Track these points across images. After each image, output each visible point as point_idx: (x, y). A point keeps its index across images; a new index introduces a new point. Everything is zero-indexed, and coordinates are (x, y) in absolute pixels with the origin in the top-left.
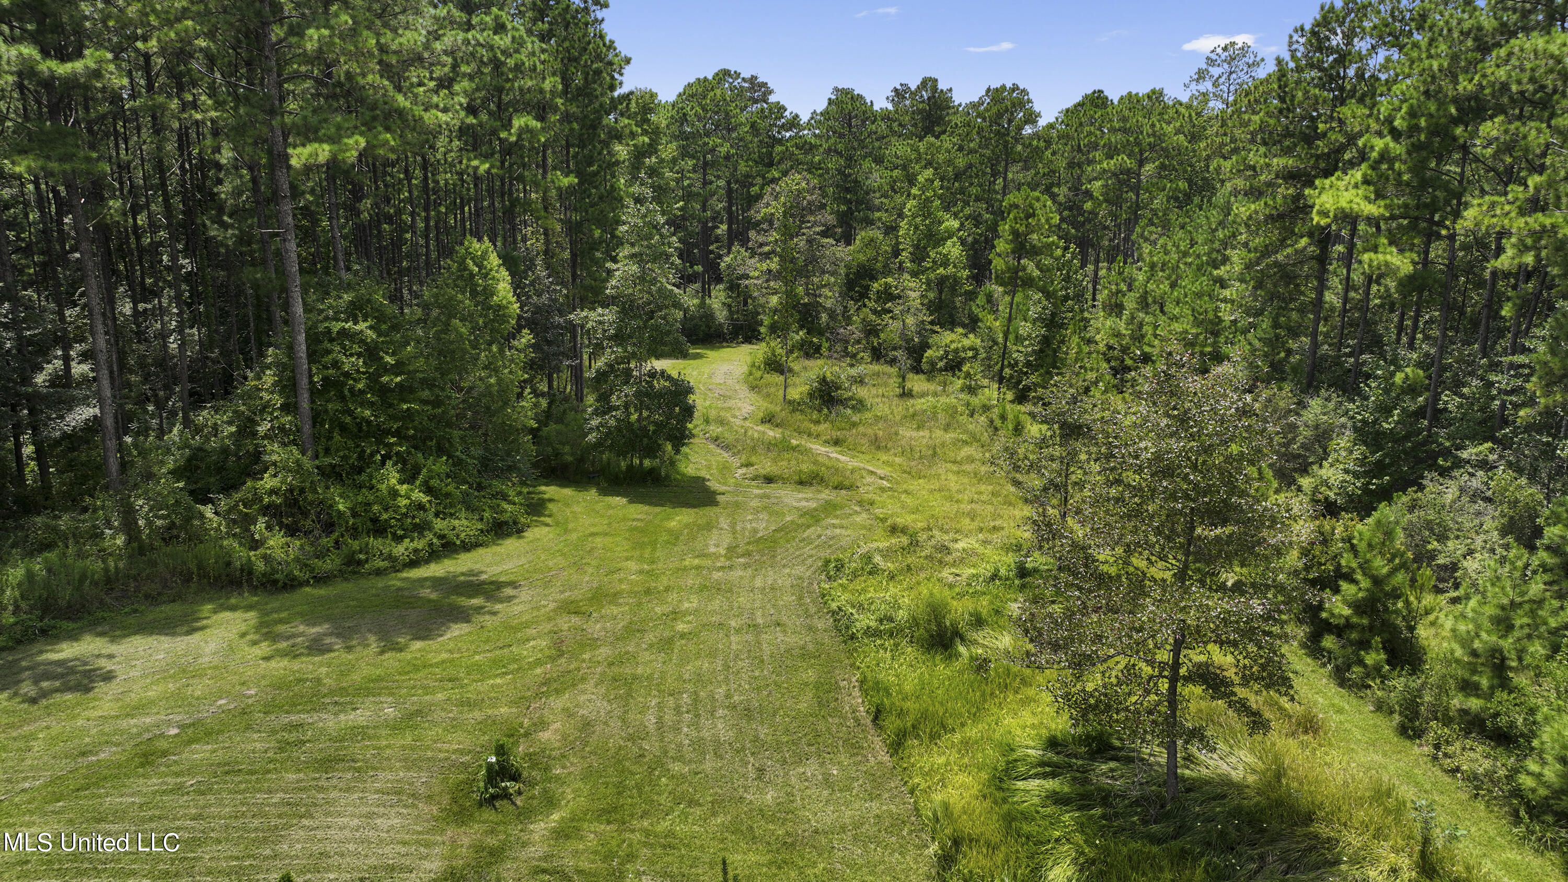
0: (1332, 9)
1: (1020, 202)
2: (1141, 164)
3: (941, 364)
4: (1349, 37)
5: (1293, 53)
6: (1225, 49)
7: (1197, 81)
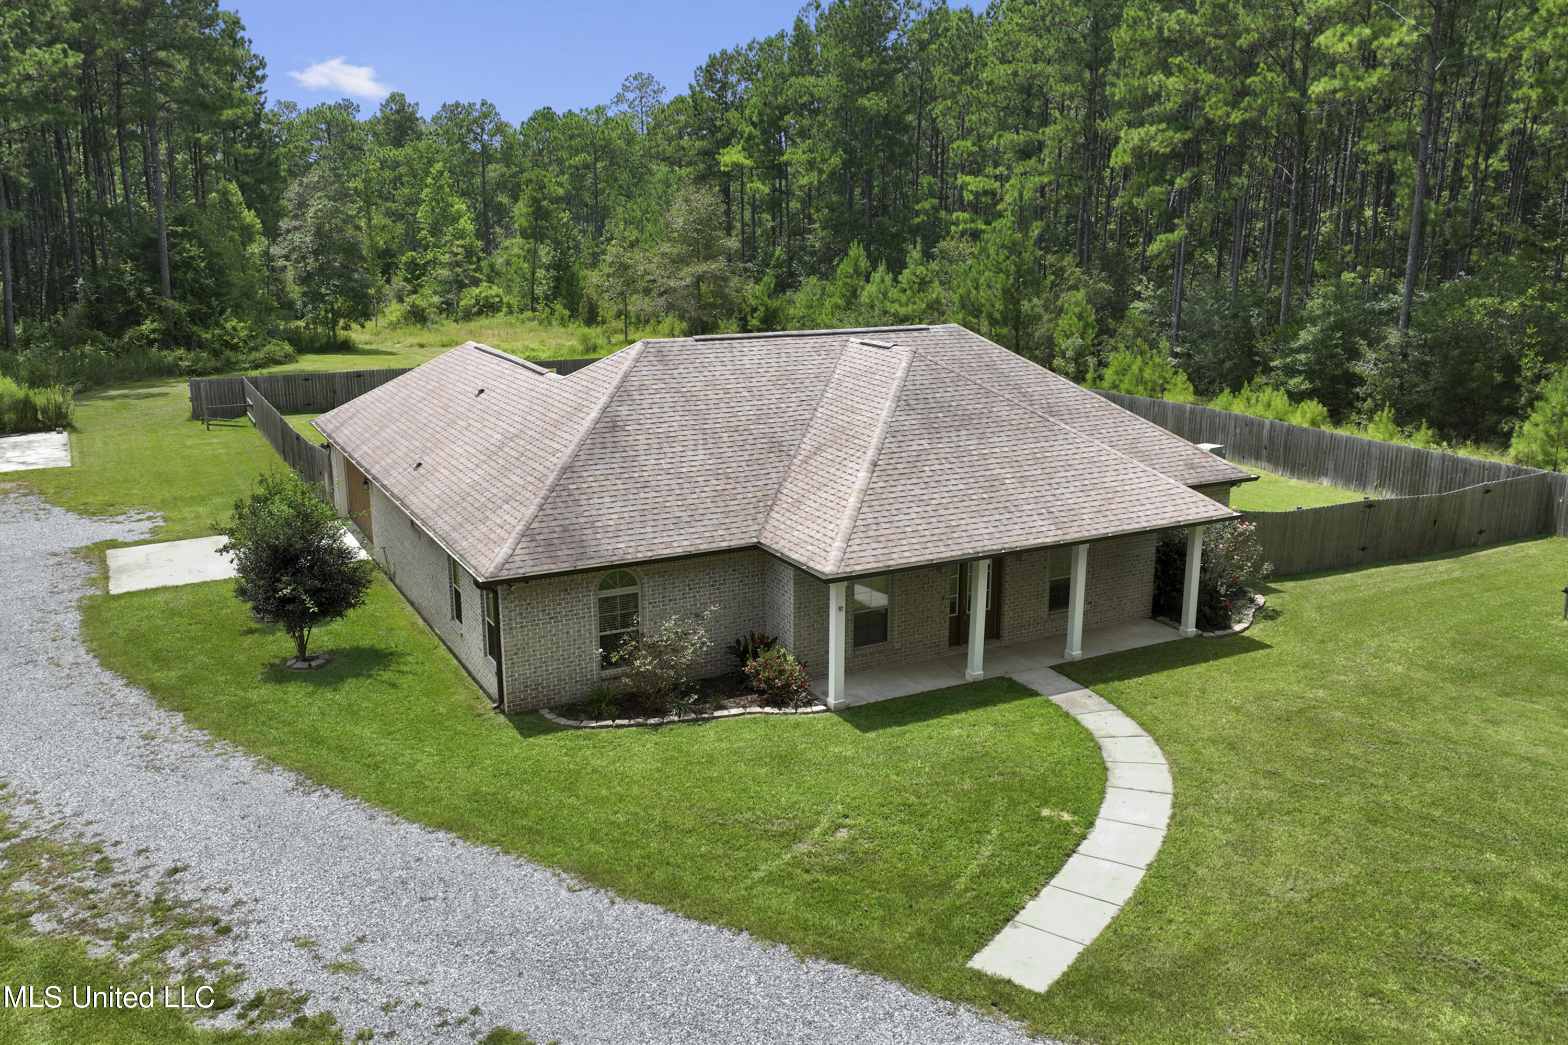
0: (715, 58)
1: (534, 178)
2: (596, 160)
3: (475, 309)
4: (726, 73)
5: (697, 81)
6: (635, 78)
7: (617, 103)
